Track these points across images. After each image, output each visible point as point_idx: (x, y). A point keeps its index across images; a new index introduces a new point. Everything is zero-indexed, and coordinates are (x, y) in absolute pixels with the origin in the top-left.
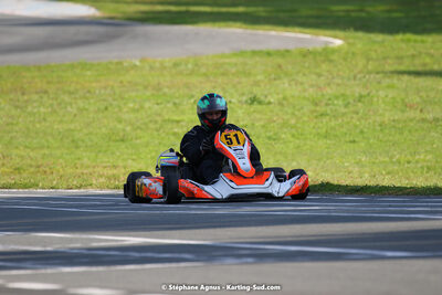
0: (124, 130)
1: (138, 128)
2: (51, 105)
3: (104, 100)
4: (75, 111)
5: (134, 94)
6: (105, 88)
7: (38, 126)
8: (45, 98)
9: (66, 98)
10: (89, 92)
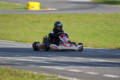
0: (97, 32)
1: (101, 32)
2: (77, 25)
3: (92, 24)
4: (84, 26)
5: (100, 23)
6: (92, 21)
7: (74, 30)
8: (76, 23)
9: (82, 23)
10: (88, 22)
